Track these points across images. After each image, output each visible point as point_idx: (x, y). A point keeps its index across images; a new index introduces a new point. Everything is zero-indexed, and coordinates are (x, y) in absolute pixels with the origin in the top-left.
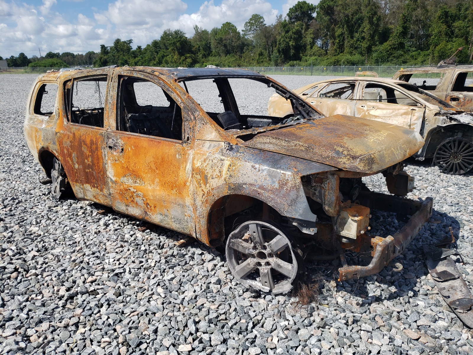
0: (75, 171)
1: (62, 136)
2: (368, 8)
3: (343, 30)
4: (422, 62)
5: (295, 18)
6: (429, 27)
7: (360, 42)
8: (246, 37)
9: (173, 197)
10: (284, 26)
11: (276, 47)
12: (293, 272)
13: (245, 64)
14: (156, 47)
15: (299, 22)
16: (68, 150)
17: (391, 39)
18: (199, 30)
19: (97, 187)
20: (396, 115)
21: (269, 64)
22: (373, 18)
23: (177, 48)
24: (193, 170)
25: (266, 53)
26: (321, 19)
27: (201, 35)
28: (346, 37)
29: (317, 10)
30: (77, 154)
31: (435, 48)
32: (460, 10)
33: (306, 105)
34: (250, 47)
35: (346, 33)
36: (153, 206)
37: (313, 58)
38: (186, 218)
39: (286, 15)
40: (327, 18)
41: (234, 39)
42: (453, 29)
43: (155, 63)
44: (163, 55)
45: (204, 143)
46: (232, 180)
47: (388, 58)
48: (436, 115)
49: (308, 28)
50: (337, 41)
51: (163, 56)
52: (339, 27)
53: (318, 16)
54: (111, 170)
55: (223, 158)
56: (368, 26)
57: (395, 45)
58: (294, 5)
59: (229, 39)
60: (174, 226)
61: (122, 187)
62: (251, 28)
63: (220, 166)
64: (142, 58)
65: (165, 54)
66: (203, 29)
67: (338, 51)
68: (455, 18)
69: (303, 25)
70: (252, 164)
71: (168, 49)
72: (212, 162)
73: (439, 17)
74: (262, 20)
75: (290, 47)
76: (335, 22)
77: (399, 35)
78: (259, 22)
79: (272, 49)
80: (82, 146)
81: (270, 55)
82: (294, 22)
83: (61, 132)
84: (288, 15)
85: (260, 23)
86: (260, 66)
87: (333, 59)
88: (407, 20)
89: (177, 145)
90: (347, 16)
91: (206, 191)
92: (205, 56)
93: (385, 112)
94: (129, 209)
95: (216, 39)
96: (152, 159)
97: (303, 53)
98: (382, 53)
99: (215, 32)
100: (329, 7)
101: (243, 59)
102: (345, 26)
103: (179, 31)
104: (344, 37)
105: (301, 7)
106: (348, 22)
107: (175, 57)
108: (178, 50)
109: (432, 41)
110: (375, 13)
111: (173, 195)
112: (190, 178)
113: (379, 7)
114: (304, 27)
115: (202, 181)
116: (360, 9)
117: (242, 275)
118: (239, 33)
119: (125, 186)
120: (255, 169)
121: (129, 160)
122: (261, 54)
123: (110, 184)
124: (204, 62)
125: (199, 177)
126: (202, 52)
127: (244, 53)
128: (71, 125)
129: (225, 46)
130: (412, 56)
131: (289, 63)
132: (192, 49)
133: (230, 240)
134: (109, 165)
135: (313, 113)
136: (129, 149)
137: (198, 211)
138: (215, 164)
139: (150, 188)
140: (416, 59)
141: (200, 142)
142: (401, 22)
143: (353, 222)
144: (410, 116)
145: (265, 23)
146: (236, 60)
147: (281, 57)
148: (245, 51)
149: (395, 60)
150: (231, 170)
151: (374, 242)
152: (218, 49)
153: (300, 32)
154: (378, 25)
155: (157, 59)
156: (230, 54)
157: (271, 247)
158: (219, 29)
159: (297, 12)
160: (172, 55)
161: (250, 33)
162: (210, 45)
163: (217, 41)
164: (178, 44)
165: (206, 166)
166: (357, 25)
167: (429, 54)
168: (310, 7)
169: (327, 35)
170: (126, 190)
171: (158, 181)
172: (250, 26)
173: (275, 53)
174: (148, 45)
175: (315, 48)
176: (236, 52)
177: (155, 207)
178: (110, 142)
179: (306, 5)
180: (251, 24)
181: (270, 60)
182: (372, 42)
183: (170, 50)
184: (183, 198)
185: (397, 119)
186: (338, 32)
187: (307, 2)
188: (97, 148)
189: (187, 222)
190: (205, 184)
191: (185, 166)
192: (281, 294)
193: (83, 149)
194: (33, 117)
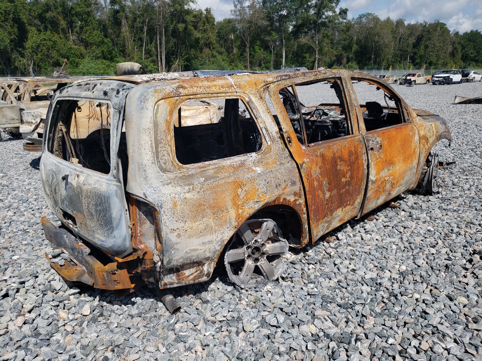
0: (326, 202)
1: (310, 165)
16: (318, 180)
20: (200, 114)
24: (419, 138)
30: (329, 179)
54: (373, 172)
55: (431, 123)
61: (380, 182)
63: (432, 129)
83: (305, 160)
91: (427, 148)
93: (191, 112)
111: (409, 164)
112: (418, 145)
119: (382, 179)
123: (371, 187)
134: (372, 167)
136: (386, 143)
139: (398, 168)
150: (436, 128)
165: (426, 132)
170: (383, 182)
171: (402, 159)
178: (371, 144)
184: (412, 162)
185: (201, 116)
188: (357, 158)
190: (427, 144)
191: (414, 139)
193: (339, 167)
194: (190, 173)
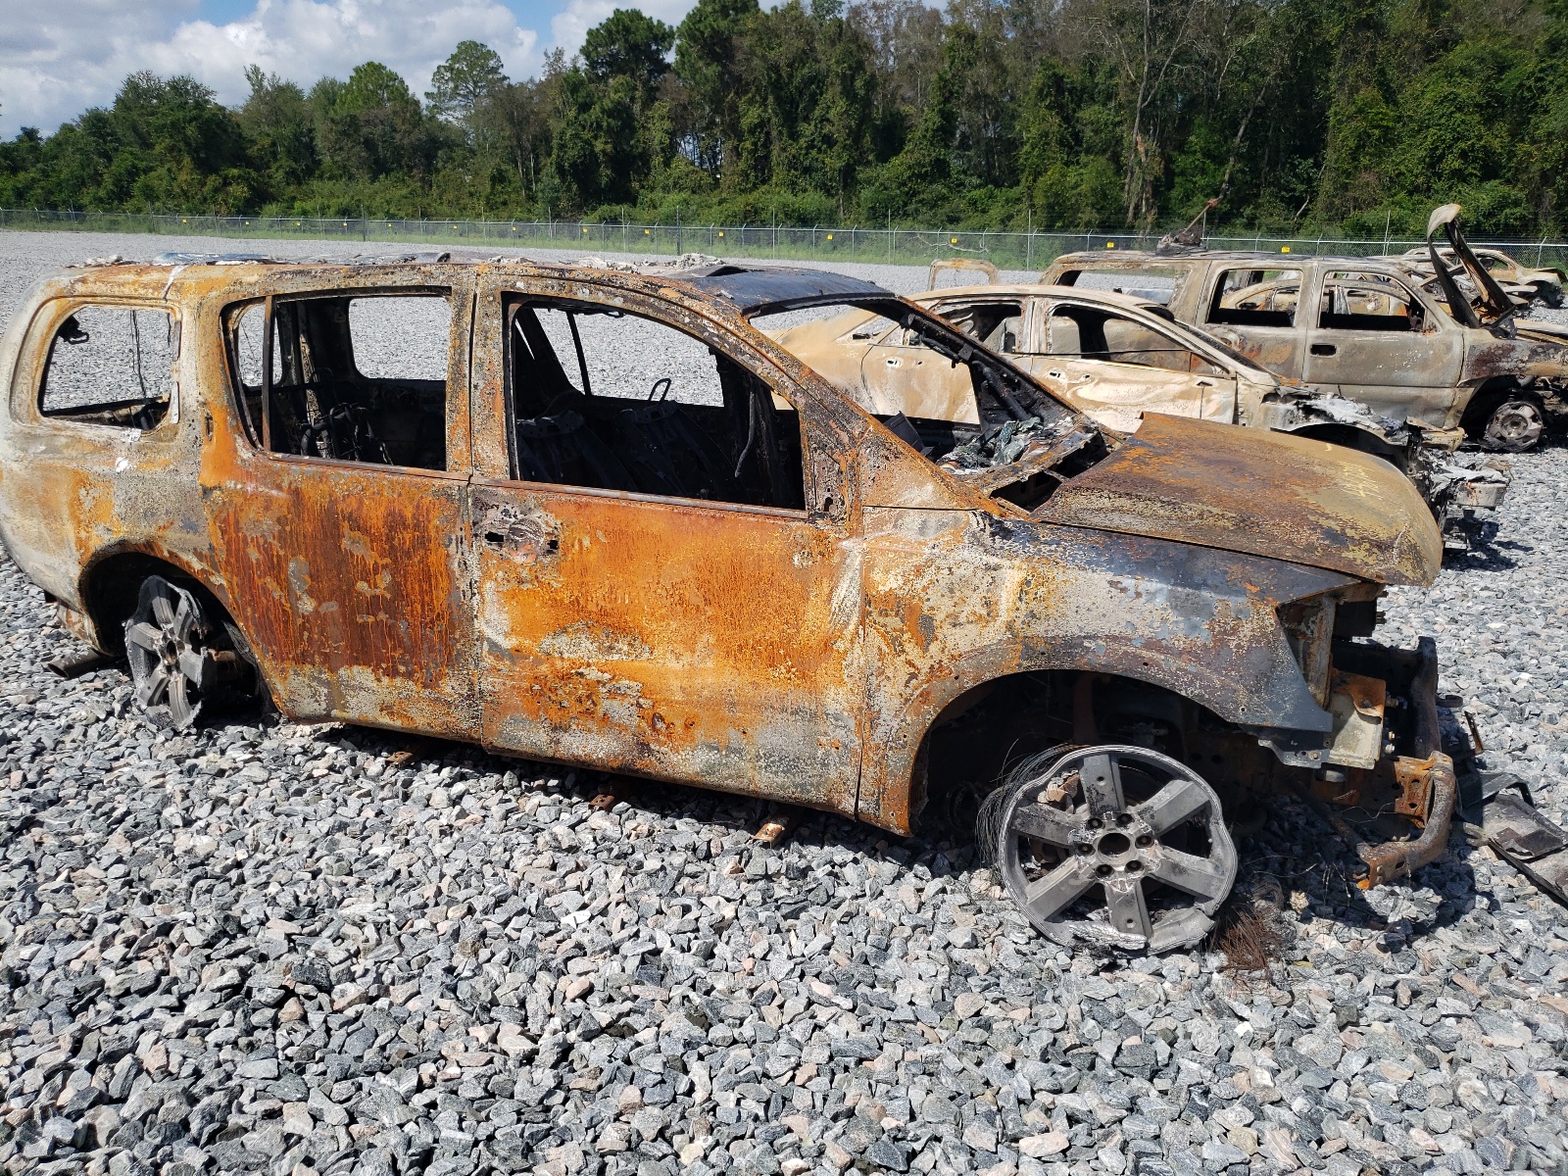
0: (300, 621)
1: (239, 500)
2: (839, 48)
3: (765, 111)
4: (1002, 221)
5: (609, 64)
6: (1013, 117)
7: (820, 151)
8: (441, 118)
9: (773, 690)
10: (571, 86)
11: (550, 155)
12: (1221, 881)
13: (445, 208)
14: (102, 136)
15: (621, 78)
16: (266, 550)
17: (909, 147)
18: (265, 83)
19: (409, 675)
20: (1158, 401)
21: (529, 211)
22: (853, 79)
23: (188, 144)
24: (867, 601)
25: (516, 175)
26: (695, 71)
27: (276, 100)
28: (774, 133)
29: (678, 42)
30: (312, 563)
31: (1035, 181)
32: (1092, 73)
33: (1023, 382)
34: (459, 152)
35: (774, 120)
36: (679, 724)
37: (675, 197)
38: (820, 753)
39: (577, 53)
40: (711, 70)
41: (398, 121)
42: (1079, 127)
43: (102, 193)
44: (134, 166)
45: (900, 517)
46: (1039, 629)
47: (905, 204)
48: (1266, 398)
49: (654, 99)
50: (748, 145)
51: (133, 173)
52: (751, 102)
53: (682, 62)
54: (495, 615)
55: (993, 561)
56: (842, 104)
57: (924, 166)
58: (604, 21)
59: (382, 122)
60: (765, 781)
61: (544, 669)
62: (456, 87)
63: (984, 587)
64: (45, 174)
65: (142, 165)
66: (283, 82)
67: (752, 178)
68: (1083, 95)
69: (635, 88)
70: (1110, 576)
71: (151, 146)
72: (951, 572)
73: (1041, 91)
74: (492, 63)
75: (596, 157)
76: (740, 85)
77: (933, 137)
78: (482, 67)
79: (537, 163)
80: (340, 536)
81: (530, 182)
82: (604, 78)
83: (231, 484)
84: (584, 51)
85: (489, 72)
86: (499, 218)
87: (740, 203)
88: (951, 93)
89: (794, 525)
90: (775, 68)
91: (924, 665)
92: (295, 177)
93: (1123, 389)
94: (566, 739)
95: (333, 120)
96: (689, 573)
97: (640, 181)
98: (886, 189)
99: (328, 93)
100: (716, 33)
101: (435, 191)
102: (771, 99)
103: (186, 82)
104: (768, 134)
105: (627, 30)
106: (777, 86)
107: (183, 177)
108: (193, 152)
109: (1026, 159)
110: (859, 66)
111: (775, 685)
112: (851, 627)
113: (868, 48)
114: (638, 94)
115: (906, 636)
116: (813, 49)
117: (1053, 908)
118: (417, 103)
119: (559, 664)
120: (1123, 590)
121: (585, 580)
122: (499, 178)
123: (489, 661)
124: (294, 199)
125: (894, 622)
126: (285, 162)
127: (438, 171)
128: (278, 460)
129: (369, 144)
130: (973, 203)
131: (599, 211)
132: (249, 152)
133: (1015, 809)
134: (488, 598)
135: (1047, 408)
136: (586, 542)
137: (881, 730)
138: (964, 581)
139: (673, 664)
140: (984, 211)
141: (885, 513)
142: (934, 98)
143: (1364, 724)
144: (1198, 402)
145: (503, 71)
146: (413, 193)
147: (569, 189)
148: (440, 165)
149: (926, 214)
150: (1032, 596)
151: (1407, 774)
152: (344, 154)
153: (627, 109)
154: (867, 103)
155: (108, 181)
156: (387, 173)
157: (1152, 817)
158: (344, 86)
159: (613, 43)
160: (169, 170)
161: (455, 103)
162: (312, 139)
163: (340, 128)
164: (191, 130)
165: (925, 589)
166: (806, 97)
167: (1019, 199)
168: (655, 31)
169: (712, 123)
170: (565, 677)
171: (712, 640)
172: (451, 79)
173: (549, 178)
174: (67, 129)
175: (679, 167)
176: (411, 168)
177: (689, 725)
178: (492, 520)
179: (643, 25)
180: (458, 76)
181: (532, 198)
182: (855, 154)
183: (158, 149)
184: (815, 690)
186: (751, 116)
187: (646, 14)
188: (423, 542)
189: (824, 765)
190: (924, 646)
191: (826, 590)
192: (1181, 950)
193: (345, 543)
194: (38, 431)
